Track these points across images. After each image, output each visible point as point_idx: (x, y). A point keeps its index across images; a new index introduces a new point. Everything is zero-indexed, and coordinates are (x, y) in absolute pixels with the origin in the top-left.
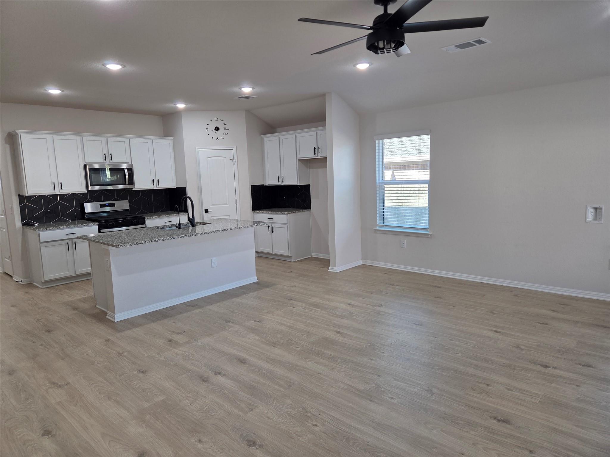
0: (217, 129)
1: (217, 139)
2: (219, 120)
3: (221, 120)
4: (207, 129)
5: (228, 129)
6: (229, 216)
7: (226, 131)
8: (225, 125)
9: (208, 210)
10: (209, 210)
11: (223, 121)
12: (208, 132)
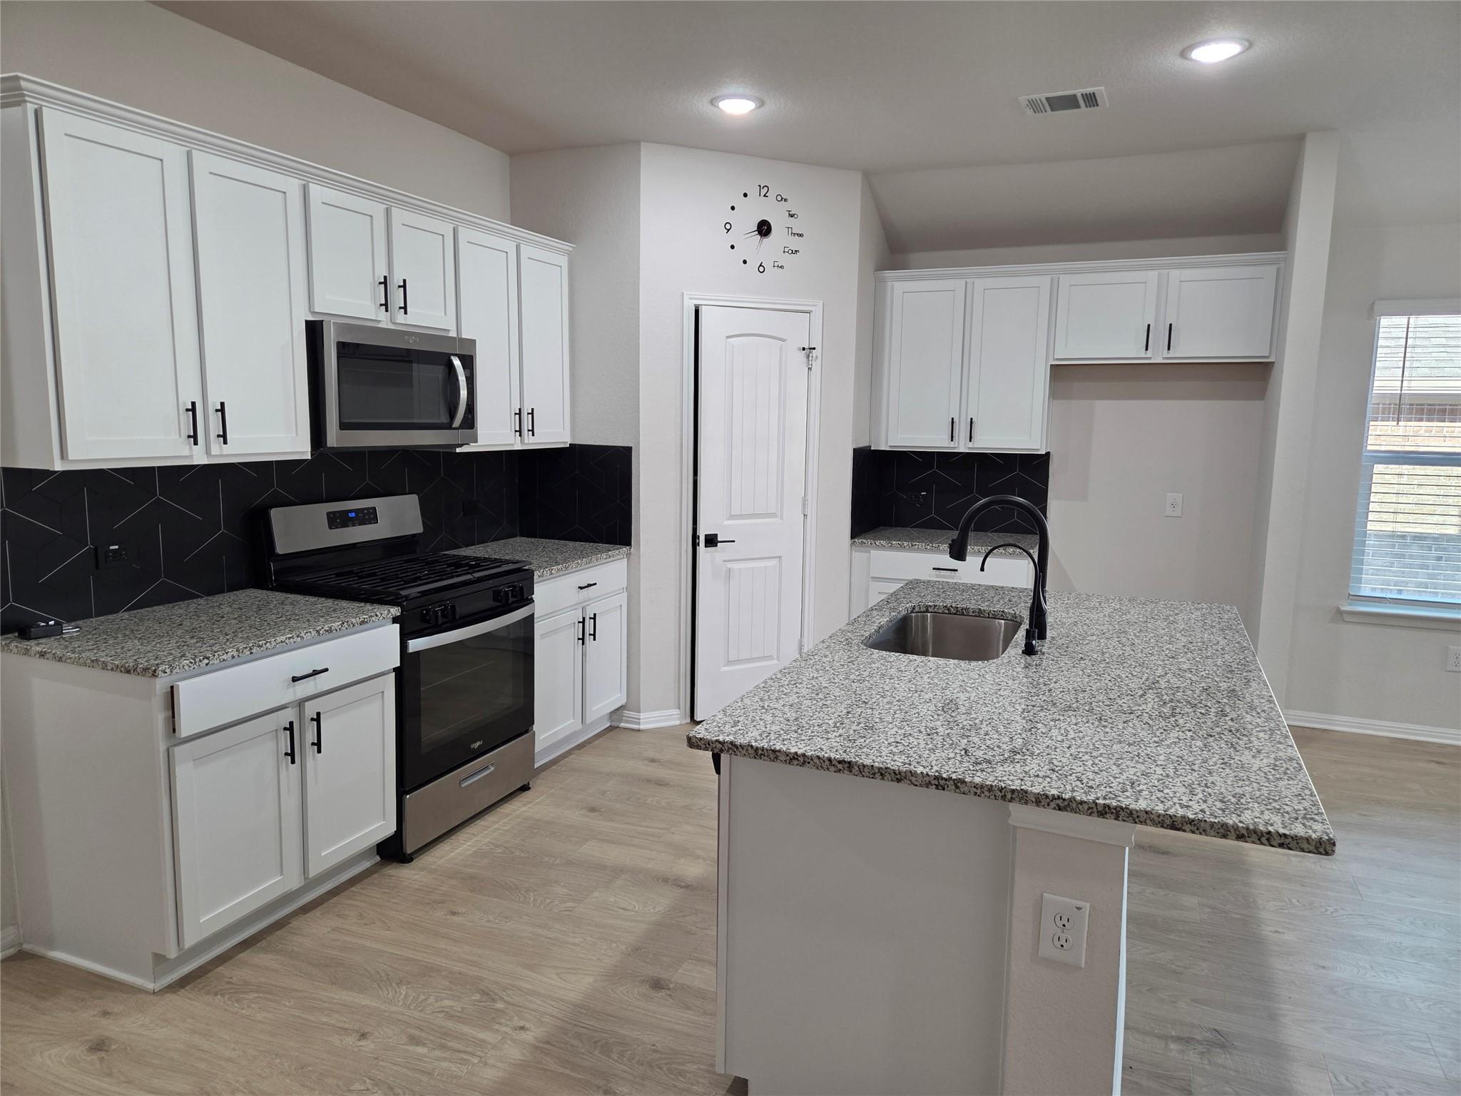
0: (764, 229)
1: (761, 269)
2: (772, 194)
3: (779, 198)
4: (728, 226)
5: (801, 235)
6: (780, 557)
7: (794, 243)
8: (792, 216)
9: (716, 535)
10: (719, 539)
11: (786, 200)
12: (731, 238)
